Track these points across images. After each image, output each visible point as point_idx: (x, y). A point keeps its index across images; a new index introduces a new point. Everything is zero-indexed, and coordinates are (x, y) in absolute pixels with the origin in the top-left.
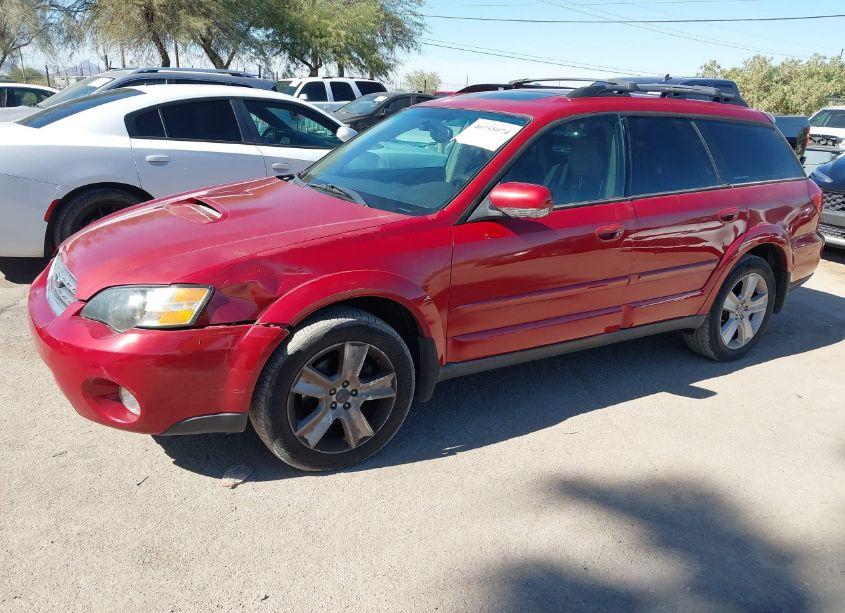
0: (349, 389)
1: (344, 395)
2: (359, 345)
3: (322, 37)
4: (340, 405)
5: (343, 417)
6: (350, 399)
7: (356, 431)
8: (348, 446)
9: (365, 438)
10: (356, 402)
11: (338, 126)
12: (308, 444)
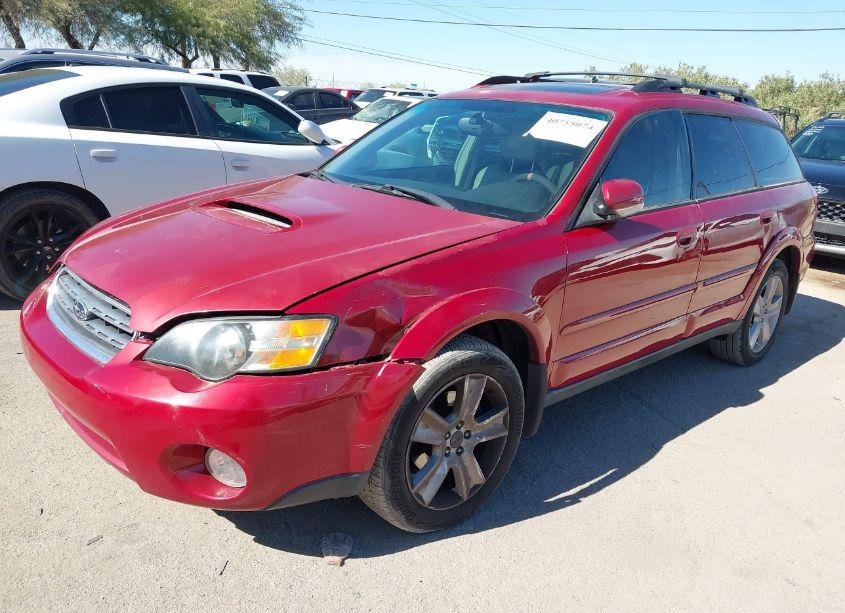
0: (463, 430)
1: (459, 437)
2: (476, 378)
3: (198, 27)
4: (453, 451)
5: (457, 466)
6: (464, 443)
7: (468, 479)
8: (460, 498)
9: (476, 486)
10: (467, 445)
11: (298, 121)
12: (423, 501)
